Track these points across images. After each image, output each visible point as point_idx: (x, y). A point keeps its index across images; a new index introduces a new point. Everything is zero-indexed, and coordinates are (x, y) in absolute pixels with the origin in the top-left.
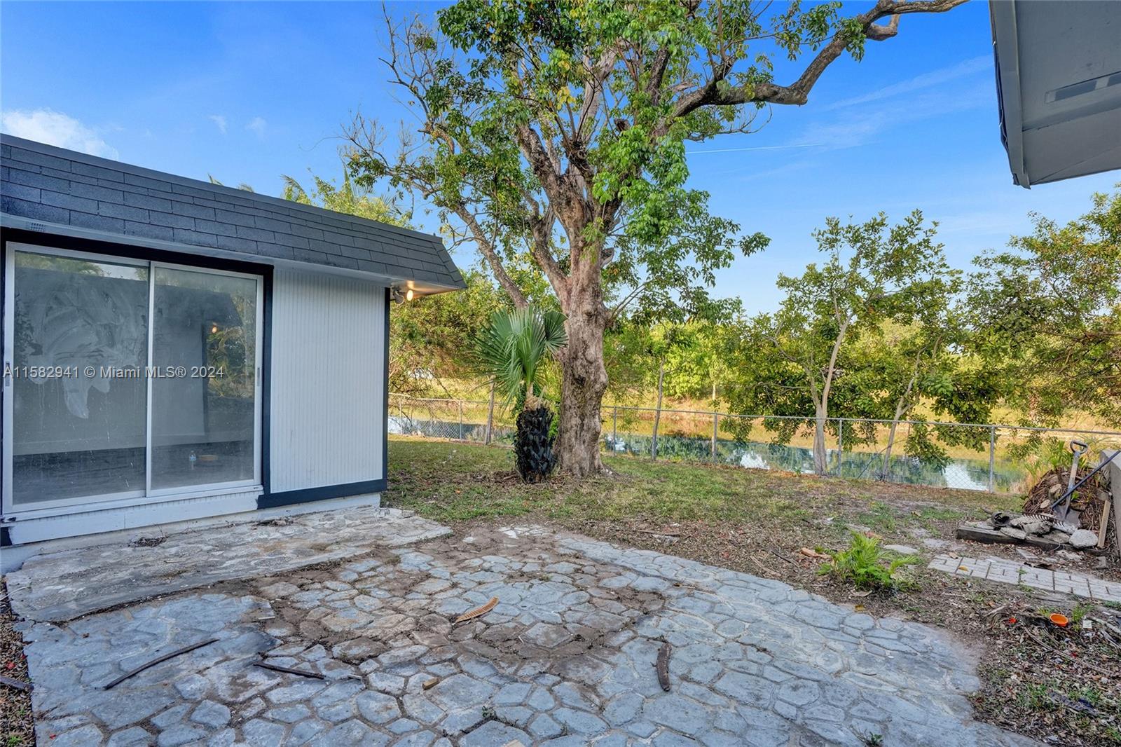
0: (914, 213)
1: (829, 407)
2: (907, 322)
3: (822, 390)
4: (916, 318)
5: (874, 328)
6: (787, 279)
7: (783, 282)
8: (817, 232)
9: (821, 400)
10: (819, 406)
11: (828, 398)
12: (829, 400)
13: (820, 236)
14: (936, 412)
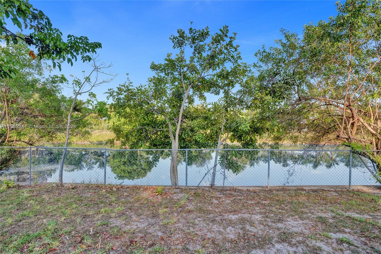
0: (224, 27)
1: (180, 140)
2: (218, 93)
3: (175, 130)
4: (222, 91)
5: (202, 97)
6: (156, 66)
7: (154, 67)
8: (172, 38)
9: (175, 137)
10: (173, 141)
11: (179, 135)
12: (180, 136)
13: (174, 40)
14: (231, 141)
